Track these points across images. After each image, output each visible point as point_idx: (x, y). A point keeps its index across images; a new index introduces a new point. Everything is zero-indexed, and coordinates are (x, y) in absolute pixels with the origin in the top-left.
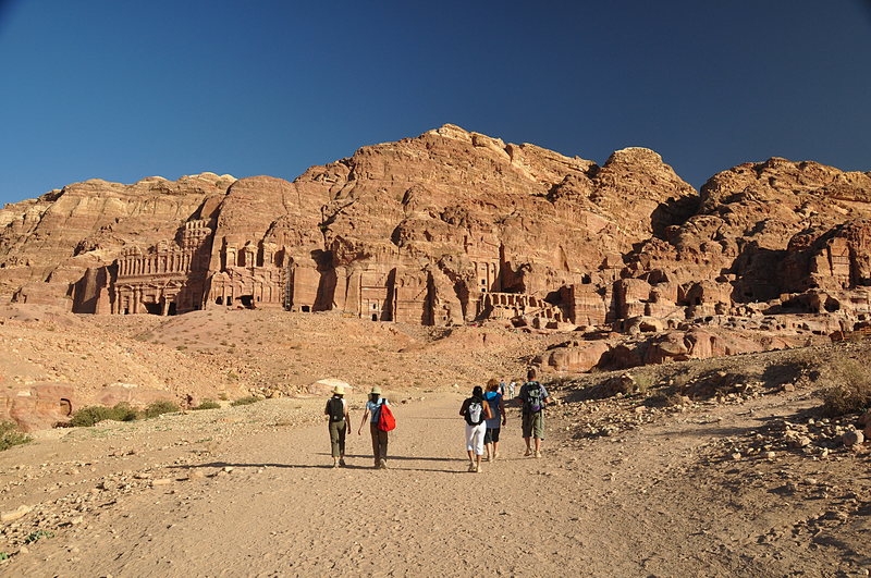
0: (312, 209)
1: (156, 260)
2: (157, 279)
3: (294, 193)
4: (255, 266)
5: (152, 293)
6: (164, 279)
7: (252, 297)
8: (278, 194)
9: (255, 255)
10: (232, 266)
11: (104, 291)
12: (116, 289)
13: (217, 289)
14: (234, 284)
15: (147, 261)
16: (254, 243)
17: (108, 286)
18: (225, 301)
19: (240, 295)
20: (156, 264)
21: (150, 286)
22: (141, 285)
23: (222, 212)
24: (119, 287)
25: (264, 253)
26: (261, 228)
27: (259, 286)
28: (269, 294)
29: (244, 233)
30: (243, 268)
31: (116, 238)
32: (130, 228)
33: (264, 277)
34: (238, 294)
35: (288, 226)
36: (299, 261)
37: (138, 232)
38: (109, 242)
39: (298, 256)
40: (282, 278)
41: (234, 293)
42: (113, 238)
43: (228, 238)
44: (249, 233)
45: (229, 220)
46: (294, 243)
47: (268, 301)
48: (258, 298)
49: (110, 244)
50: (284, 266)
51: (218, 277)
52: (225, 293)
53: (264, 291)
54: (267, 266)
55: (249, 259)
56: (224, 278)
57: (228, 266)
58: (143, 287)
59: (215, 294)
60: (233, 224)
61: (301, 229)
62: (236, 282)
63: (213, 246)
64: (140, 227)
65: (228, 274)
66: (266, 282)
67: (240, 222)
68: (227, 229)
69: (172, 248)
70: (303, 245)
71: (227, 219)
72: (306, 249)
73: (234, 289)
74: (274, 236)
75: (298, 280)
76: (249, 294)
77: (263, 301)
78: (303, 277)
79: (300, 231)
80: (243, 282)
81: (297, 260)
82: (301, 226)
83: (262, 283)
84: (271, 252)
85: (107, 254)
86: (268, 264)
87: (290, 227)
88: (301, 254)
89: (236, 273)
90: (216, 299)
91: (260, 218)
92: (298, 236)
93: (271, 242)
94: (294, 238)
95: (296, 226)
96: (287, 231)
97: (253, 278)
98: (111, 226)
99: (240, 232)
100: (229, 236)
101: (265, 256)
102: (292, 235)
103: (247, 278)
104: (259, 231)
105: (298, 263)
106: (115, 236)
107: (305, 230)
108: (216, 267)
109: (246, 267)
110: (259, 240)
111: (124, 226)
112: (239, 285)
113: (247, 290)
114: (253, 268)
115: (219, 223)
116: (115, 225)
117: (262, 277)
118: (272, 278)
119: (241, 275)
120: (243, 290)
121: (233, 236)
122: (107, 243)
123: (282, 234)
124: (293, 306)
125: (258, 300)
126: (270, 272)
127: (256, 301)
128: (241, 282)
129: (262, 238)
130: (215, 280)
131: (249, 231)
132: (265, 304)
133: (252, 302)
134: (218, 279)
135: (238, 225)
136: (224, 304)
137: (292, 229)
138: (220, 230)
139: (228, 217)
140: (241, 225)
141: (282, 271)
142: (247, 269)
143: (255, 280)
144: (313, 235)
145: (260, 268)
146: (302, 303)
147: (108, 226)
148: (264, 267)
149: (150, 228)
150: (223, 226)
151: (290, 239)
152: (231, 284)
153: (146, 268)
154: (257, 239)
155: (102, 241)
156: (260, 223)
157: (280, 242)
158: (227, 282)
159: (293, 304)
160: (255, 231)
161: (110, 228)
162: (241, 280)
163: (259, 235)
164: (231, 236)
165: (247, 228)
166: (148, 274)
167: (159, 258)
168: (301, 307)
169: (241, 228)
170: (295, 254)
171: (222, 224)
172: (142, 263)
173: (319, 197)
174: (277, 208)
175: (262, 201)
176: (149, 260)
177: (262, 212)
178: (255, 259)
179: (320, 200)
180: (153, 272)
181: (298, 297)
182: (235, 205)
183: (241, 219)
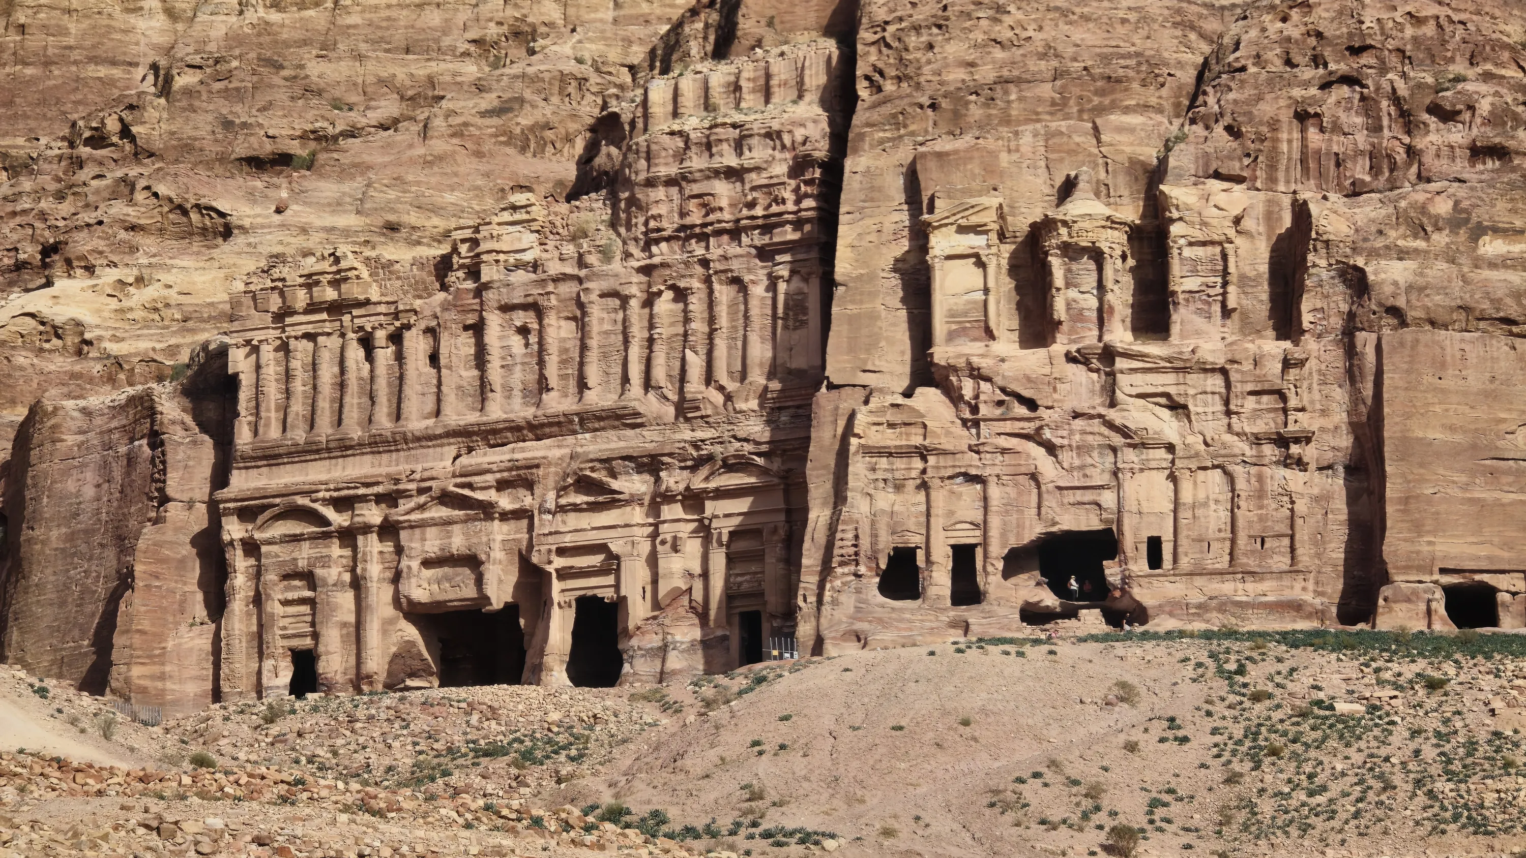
1: (477, 330)
2: (485, 457)
4: (1118, 334)
5: (458, 542)
6: (532, 450)
7: (1109, 543)
9: (1114, 270)
10: (974, 350)
11: (162, 549)
12: (234, 530)
13: (886, 500)
14: (990, 466)
15: (416, 344)
16: (1102, 191)
18: (943, 582)
19: (1033, 531)
20: (478, 358)
21: (446, 499)
22: (390, 499)
24: (248, 518)
25: (1175, 252)
26: (1135, 85)
27: (1153, 464)
28: (1225, 516)
29: (1030, 127)
30: (1041, 352)
31: (170, 200)
32: (244, 125)
33: (1185, 407)
34: (1020, 526)
35: (1317, 61)
36: (1410, 288)
37: (296, 148)
38: (133, 228)
39: (1402, 255)
40: (1302, 410)
41: (995, 523)
42: (156, 195)
43: (932, 164)
44: (1063, 125)
45: (931, 47)
46: (1360, 171)
47: (1223, 563)
48: (1154, 545)
49: (138, 238)
50: (1306, 325)
51: (891, 425)
52: (937, 523)
53: (1187, 495)
54: (1198, 333)
55: (1073, 293)
56: (925, 426)
57: (941, 353)
58: (402, 511)
59: (874, 536)
60: (956, 76)
61: (1404, 75)
62: (1004, 451)
63: (842, 229)
64: (310, 115)
65: (954, 396)
66: (1196, 441)
67: (998, 54)
68: (921, 107)
69: (569, 249)
70: (1429, 180)
71: (912, 40)
72: (1450, 203)
73: (995, 492)
74: (1229, 129)
75: (1408, 416)
76: (1089, 522)
77: (1185, 563)
78: (1443, 391)
79: (1403, 89)
80: (1051, 449)
81: (1396, 284)
82: (1401, 51)
83: (1171, 448)
84: (1220, 243)
85: (126, 303)
86: (1199, 322)
87: (1332, 66)
88: (1420, 244)
89: (1003, 390)
90: (883, 566)
91: (1124, 21)
92: (1385, 122)
93: (1217, 175)
94: (1362, 139)
95: (1367, 59)
96: (1314, 91)
97: (1113, 415)
98: (127, 116)
99: (1006, 120)
100: (940, 155)
101: (1176, 268)
102: (1343, 117)
103: (1079, 424)
104: (1127, 110)
105: (1401, 302)
106: (162, 189)
107: (1430, 80)
108: (865, 361)
109: (1059, 347)
110: (1134, 164)
111: (210, 118)
112: (1023, 470)
113: (1079, 496)
114: (1109, 355)
115: (862, 68)
116: (151, 114)
117: (1176, 407)
118: (1237, 413)
119: (1032, 404)
120: (1050, 501)
121: (967, 150)
122: (123, 235)
123: (1286, 116)
124: (1386, 591)
125: (1155, 559)
126: (1224, 372)
127: (1140, 565)
128: (1039, 452)
129: (1150, 154)
130: (870, 443)
131: (1058, 106)
132: (1199, 581)
133: (1112, 571)
134: (890, 439)
135: (986, 74)
136: (932, 591)
137: (1349, 80)
138: (875, 116)
139: (917, 28)
140: (1005, 73)
141: (1301, 363)
142: (1070, 358)
143: (1124, 431)
144: (1485, 107)
145: (1154, 349)
146: (1443, 571)
147: (112, 125)
148: (1175, 338)
149: (374, 117)
150: (889, 87)
151: (1338, 144)
152: (972, 463)
153: (412, 390)
154: (1119, 158)
155: (88, 225)
156: (1129, 56)
157: (1272, 167)
158: (945, 453)
159: (1386, 579)
160: (1100, 110)
161: (125, 132)
162: (1035, 437)
163: (1131, 130)
164: (956, 152)
165: (1046, 90)
166: (431, 422)
167: (494, 321)
168: (1439, 594)
169: (1006, 92)
170: (1379, 243)
171: (881, 73)
172: (383, 355)
176: (431, 334)
178: (1115, 296)
180: (457, 413)
181: (1418, 528)
183: (1003, 33)
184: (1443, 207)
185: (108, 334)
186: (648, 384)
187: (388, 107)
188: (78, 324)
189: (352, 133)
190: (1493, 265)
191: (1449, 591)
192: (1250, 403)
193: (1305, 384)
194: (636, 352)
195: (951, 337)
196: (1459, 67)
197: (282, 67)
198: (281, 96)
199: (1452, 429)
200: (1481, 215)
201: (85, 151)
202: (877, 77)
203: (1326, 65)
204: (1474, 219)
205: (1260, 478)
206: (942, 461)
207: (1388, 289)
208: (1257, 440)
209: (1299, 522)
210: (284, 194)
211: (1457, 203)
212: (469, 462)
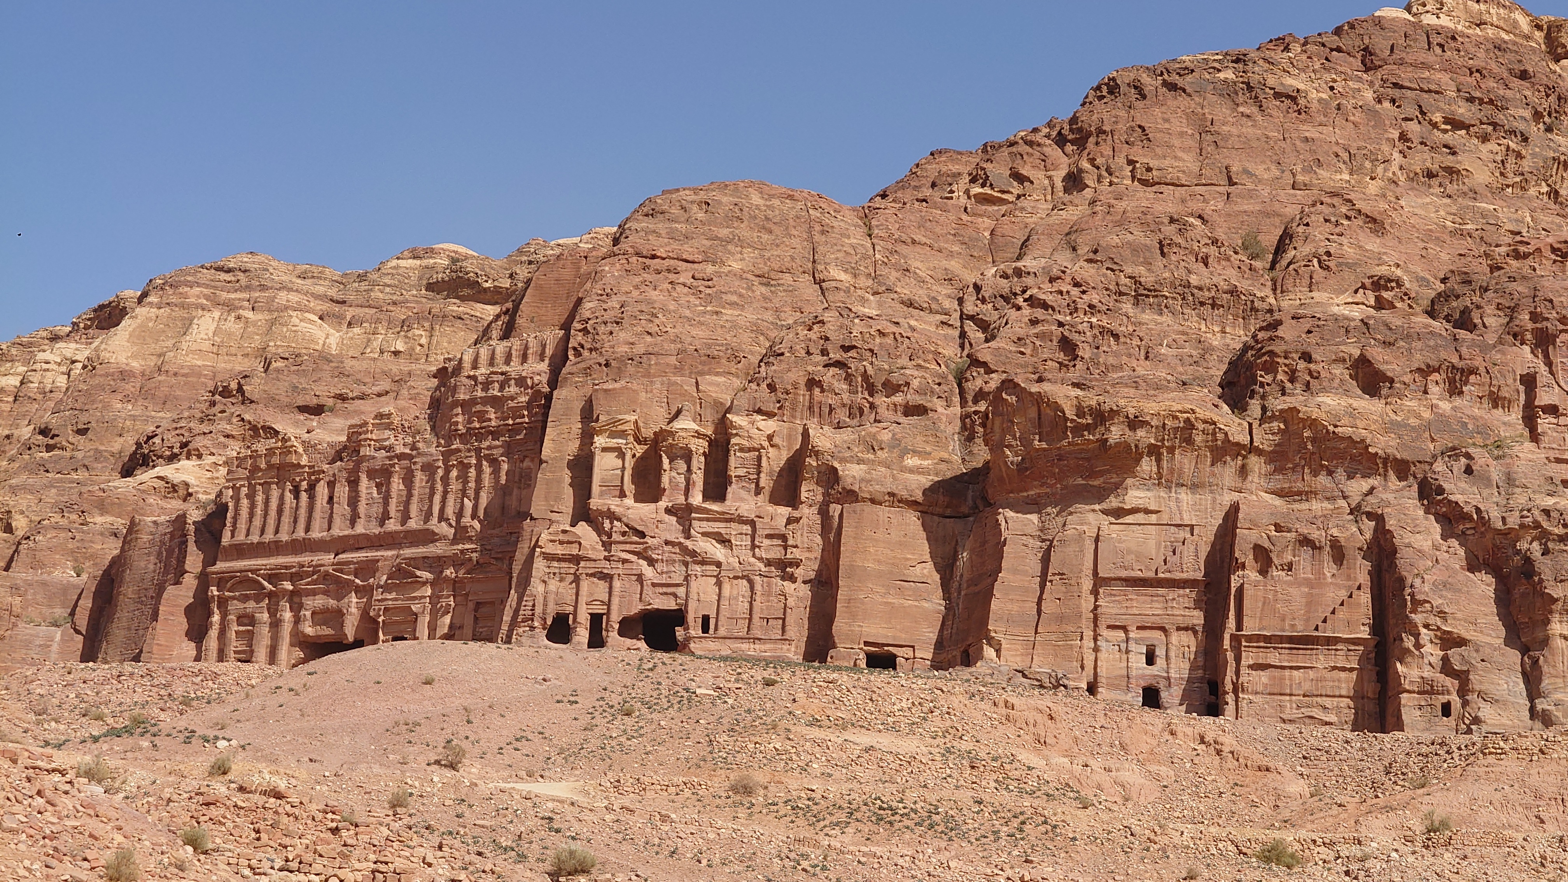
0: (920, 295)
1: (354, 483)
2: (351, 555)
3: (857, 237)
4: (697, 499)
6: (377, 552)
7: (678, 617)
8: (797, 244)
9: (698, 462)
10: (614, 504)
12: (214, 591)
13: (553, 585)
14: (617, 569)
15: (322, 490)
16: (699, 418)
17: (189, 581)
18: (582, 634)
19: (636, 608)
20: (353, 502)
21: (327, 579)
22: (298, 576)
23: (588, 307)
24: (222, 584)
25: (732, 453)
26: (724, 361)
27: (708, 573)
28: (747, 605)
29: (660, 379)
30: (652, 506)
31: (250, 422)
32: (304, 389)
33: (729, 541)
34: (630, 603)
35: (824, 352)
36: (862, 480)
37: (328, 402)
38: (228, 436)
39: (860, 461)
40: (796, 547)
41: (615, 601)
42: (243, 420)
43: (601, 395)
44: (678, 379)
45: (611, 333)
46: (842, 415)
47: (743, 633)
48: (706, 619)
49: (230, 442)
50: (803, 499)
51: (561, 543)
52: (583, 600)
53: (726, 593)
54: (742, 500)
55: (674, 474)
56: (580, 544)
57: (596, 503)
58: (303, 584)
59: (545, 605)
60: (623, 349)
61: (872, 363)
62: (625, 561)
64: (340, 386)
65: (599, 530)
66: (734, 561)
67: (649, 339)
68: (600, 365)
70: (879, 422)
71: (602, 329)
72: (890, 435)
73: (617, 584)
74: (769, 386)
75: (855, 552)
76: (670, 604)
77: (722, 632)
78: (876, 540)
79: (870, 371)
80: (651, 562)
81: (854, 477)
82: (871, 351)
83: (719, 564)
84: (758, 450)
85: (215, 475)
86: (743, 494)
87: (831, 355)
88: (871, 456)
89: (627, 526)
90: (549, 622)
91: (722, 327)
92: (860, 389)
93: (759, 411)
94: (845, 396)
95: (853, 353)
96: (820, 368)
97: (688, 543)
98: (242, 382)
99: (648, 375)
100: (606, 390)
101: (733, 462)
102: (836, 384)
103: (667, 548)
104: (717, 374)
105: (856, 488)
106: (247, 417)
107: (886, 367)
108: (553, 506)
109: (663, 504)
110: (717, 403)
111: (286, 384)
112: (634, 572)
113: (665, 590)
114: (689, 508)
115: (572, 343)
116: (256, 380)
117: (724, 541)
118: (759, 547)
119: (642, 535)
120: (648, 590)
121: (620, 389)
122: (222, 439)
123: (802, 382)
124: (832, 652)
125: (705, 628)
126: (752, 523)
127: (695, 631)
128: (644, 563)
129: (726, 398)
130: (548, 551)
131: (678, 370)
132: (728, 642)
133: (680, 633)
134: (559, 550)
135: (640, 349)
136: (575, 639)
137: (839, 364)
138: (574, 369)
139: (605, 323)
140: (650, 349)
141: (797, 520)
142: (668, 511)
143: (693, 554)
144: (915, 383)
145: (715, 507)
146: (866, 643)
147: (234, 385)
148: (728, 503)
149: (376, 389)
150: (586, 353)
151: (831, 400)
152: (607, 567)
153: (317, 514)
154: (710, 400)
155: (205, 434)
156: (722, 345)
157: (793, 409)
158: (590, 560)
159: (834, 645)
160: (702, 373)
161: (240, 389)
162: (642, 553)
163: (718, 385)
164: (614, 389)
165: (672, 360)
166: (325, 534)
167: (365, 478)
168: (862, 656)
169: (649, 359)
170: (848, 454)
171: (582, 347)
172: (304, 496)
173: (951, 255)
174: (790, 291)
175: (736, 266)
176: (331, 485)
177: (733, 304)
178: (698, 477)
179: (954, 265)
180: (340, 529)
181: (853, 616)
182: (637, 280)
183: (654, 329)
184: (885, 436)
185: (202, 490)
186: (442, 518)
187: (384, 385)
188: (187, 485)
189: (362, 397)
190: (911, 471)
191: (869, 655)
192: (767, 542)
193: (799, 533)
194: (437, 498)
195: (601, 495)
196: (904, 361)
197: (331, 361)
198: (326, 375)
199: (879, 562)
200: (908, 442)
201: (217, 397)
202: (580, 349)
203: (828, 355)
204: (903, 445)
205: (769, 585)
206: (588, 564)
207: (849, 480)
208: (769, 563)
209: (789, 611)
210: (315, 424)
211: (894, 435)
212: (343, 557)
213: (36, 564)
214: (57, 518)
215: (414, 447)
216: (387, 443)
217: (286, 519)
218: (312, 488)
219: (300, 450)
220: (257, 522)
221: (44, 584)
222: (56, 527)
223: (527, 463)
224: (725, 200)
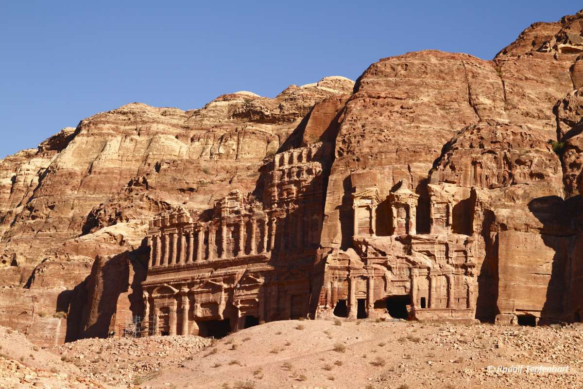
0: (532, 109)
1: (219, 233)
2: (220, 271)
3: (493, 78)
4: (413, 232)
5: (211, 297)
6: (234, 269)
7: (408, 299)
8: (459, 85)
9: (413, 211)
10: (366, 237)
11: (123, 301)
12: (146, 294)
13: (336, 284)
14: (370, 274)
15: (202, 236)
16: (411, 186)
17: (130, 291)
18: (354, 310)
19: (383, 295)
20: (219, 241)
21: (207, 285)
22: (190, 285)
23: (345, 128)
24: (150, 290)
25: (432, 205)
26: (423, 154)
27: (423, 274)
28: (446, 292)
29: (388, 166)
30: (388, 237)
31: (153, 200)
32: (180, 180)
33: (434, 255)
34: (380, 293)
35: (481, 146)
36: (508, 218)
37: (195, 186)
38: (142, 208)
39: (506, 207)
40: (472, 257)
41: (371, 292)
42: (149, 199)
43: (356, 177)
44: (399, 166)
45: (359, 142)
46: (494, 181)
47: (444, 307)
48: (423, 300)
49: (143, 211)
50: (474, 230)
51: (339, 260)
52: (353, 292)
53: (434, 284)
54: (439, 232)
55: (399, 219)
56: (349, 260)
57: (357, 237)
58: (195, 289)
59: (332, 295)
60: (366, 150)
61: (509, 151)
62: (375, 269)
63: (327, 198)
64: (199, 177)
65: (359, 251)
66: (437, 266)
67: (380, 144)
68: (354, 160)
69: (248, 206)
70: (516, 184)
71: (353, 140)
72: (523, 191)
73: (372, 282)
74: (451, 167)
75: (507, 259)
76: (402, 292)
77: (433, 306)
78: (519, 251)
79: (508, 155)
80: (390, 269)
81: (503, 216)
82: (509, 143)
83: (429, 269)
84: (447, 203)
85: (137, 230)
86: (440, 228)
87: (486, 147)
88: (512, 204)
89: (375, 249)
90: (335, 305)
91: (421, 135)
92: (503, 166)
93: (447, 181)
94: (495, 171)
95: (498, 145)
96: (479, 155)
97: (411, 258)
98: (146, 178)
99: (381, 164)
100: (359, 174)
101: (433, 211)
102: (489, 163)
103: (398, 260)
104: (420, 162)
105: (505, 222)
106: (151, 197)
107: (518, 152)
108: (332, 240)
109: (395, 236)
110: (420, 178)
111: (170, 177)
112: (381, 275)
113: (399, 284)
114: (409, 238)
115: (337, 149)
116: (153, 176)
117: (430, 255)
118: (451, 258)
119: (384, 254)
120: (389, 285)
121: (367, 173)
122: (138, 210)
123: (469, 163)
124: (498, 316)
125: (423, 306)
126: (446, 245)
127: (418, 307)
128: (385, 269)
129: (425, 175)
130: (332, 265)
131: (398, 161)
132: (437, 312)
133: (409, 308)
134: (338, 264)
135: (376, 150)
136: (351, 314)
137: (490, 152)
138: (340, 163)
139: (355, 136)
140: (381, 150)
141: (472, 242)
142: (396, 239)
143: (414, 263)
144: (535, 161)
145: (424, 236)
146: (517, 310)
147: (141, 180)
148: (431, 234)
149: (219, 178)
150: (345, 154)
151: (486, 172)
152: (364, 272)
153: (200, 250)
154: (416, 176)
155: (129, 207)
156: (422, 145)
157: (465, 179)
158: (356, 269)
159: (499, 313)
160: (411, 161)
161: (145, 181)
162: (385, 264)
163: (421, 168)
164: (363, 173)
165: (394, 155)
166: (205, 261)
167: (225, 229)
168: (516, 317)
169: (381, 156)
170: (499, 203)
171: (343, 150)
172: (192, 240)
173: (548, 85)
174: (458, 111)
175: (426, 100)
176: (207, 234)
177: (425, 121)
178: (413, 220)
179: (551, 90)
180: (213, 258)
181: (509, 296)
182: (370, 111)
183: (382, 138)
184: (520, 192)
185: (130, 239)
186: (270, 249)
187: (223, 175)
188: (122, 236)
189: (212, 182)
191: (519, 317)
192: (455, 255)
193: (473, 249)
194: (266, 239)
195: (360, 232)
196: (527, 148)
197: (193, 163)
198: (192, 172)
199: (521, 263)
201: (133, 187)
202: (341, 151)
203: (483, 147)
204: (531, 196)
205: (458, 279)
206: (355, 272)
207: (501, 218)
208: (456, 266)
209: (470, 293)
210: (188, 199)
211: (525, 191)
212: (216, 273)
213: (44, 284)
214: (52, 257)
215: (251, 210)
216: (236, 209)
217: (183, 254)
218: (196, 235)
219: (188, 215)
220: (167, 256)
221: (49, 295)
222: (53, 263)
223: (315, 217)
224: (416, 62)
